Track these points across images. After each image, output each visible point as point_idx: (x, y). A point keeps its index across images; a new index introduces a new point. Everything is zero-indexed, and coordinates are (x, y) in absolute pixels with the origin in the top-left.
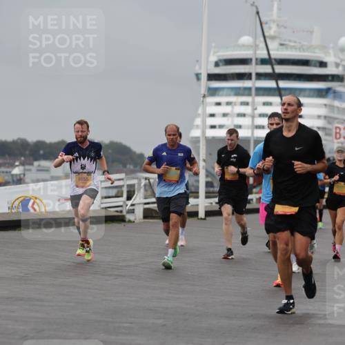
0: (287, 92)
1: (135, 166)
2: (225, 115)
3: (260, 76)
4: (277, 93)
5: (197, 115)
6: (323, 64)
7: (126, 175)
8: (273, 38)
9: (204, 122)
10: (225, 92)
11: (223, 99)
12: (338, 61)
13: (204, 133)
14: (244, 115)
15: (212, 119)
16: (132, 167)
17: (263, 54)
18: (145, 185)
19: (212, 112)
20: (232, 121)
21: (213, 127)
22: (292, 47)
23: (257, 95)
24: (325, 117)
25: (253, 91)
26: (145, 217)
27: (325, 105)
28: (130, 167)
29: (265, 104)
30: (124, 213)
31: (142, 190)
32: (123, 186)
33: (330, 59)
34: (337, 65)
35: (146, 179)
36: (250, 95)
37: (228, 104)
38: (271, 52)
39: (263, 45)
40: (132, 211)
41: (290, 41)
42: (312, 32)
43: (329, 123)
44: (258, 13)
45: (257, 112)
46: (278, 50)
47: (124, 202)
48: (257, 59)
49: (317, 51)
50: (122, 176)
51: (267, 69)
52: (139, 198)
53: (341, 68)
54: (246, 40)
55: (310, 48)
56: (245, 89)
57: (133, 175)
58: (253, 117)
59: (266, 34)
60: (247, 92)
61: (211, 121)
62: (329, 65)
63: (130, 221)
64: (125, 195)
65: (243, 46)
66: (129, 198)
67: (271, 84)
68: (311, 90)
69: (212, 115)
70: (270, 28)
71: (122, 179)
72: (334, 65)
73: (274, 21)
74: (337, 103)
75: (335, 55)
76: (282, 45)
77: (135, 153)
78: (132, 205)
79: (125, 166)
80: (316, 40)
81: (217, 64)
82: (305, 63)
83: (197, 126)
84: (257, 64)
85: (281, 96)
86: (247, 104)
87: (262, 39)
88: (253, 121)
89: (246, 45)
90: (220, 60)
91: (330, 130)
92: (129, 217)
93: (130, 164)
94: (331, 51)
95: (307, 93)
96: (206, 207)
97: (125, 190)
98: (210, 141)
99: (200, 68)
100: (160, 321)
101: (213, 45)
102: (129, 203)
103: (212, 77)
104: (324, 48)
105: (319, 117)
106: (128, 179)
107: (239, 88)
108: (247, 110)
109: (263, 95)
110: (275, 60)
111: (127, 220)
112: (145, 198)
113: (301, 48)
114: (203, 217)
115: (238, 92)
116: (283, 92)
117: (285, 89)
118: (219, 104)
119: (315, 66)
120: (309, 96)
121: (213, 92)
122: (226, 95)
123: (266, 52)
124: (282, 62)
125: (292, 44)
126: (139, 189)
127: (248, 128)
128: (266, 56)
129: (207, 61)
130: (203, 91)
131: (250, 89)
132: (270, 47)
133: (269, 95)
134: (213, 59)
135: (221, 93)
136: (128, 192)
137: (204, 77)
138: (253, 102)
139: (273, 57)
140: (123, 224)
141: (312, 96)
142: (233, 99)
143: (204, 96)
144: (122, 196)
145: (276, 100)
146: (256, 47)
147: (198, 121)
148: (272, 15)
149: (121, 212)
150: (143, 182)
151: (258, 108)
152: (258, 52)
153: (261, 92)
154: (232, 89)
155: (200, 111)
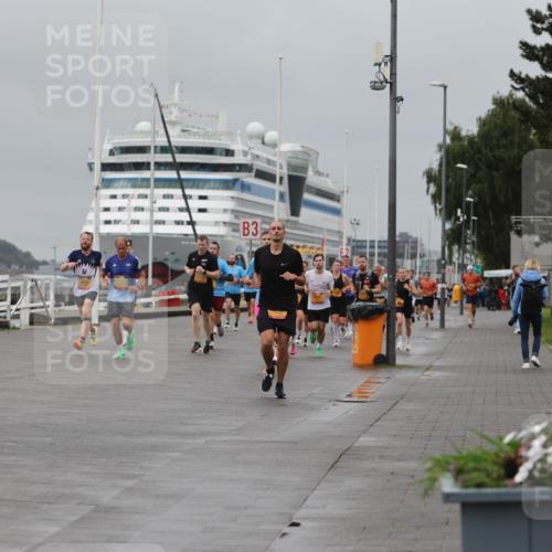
0: (190, 183)
1: (21, 267)
2: (120, 209)
3: (159, 166)
4: (178, 184)
5: (89, 210)
6: (229, 153)
7: (11, 275)
8: (174, 124)
9: (97, 217)
10: (121, 183)
11: (119, 192)
12: (247, 149)
13: (97, 228)
14: (142, 209)
15: (107, 213)
16: (17, 267)
17: (162, 141)
18: (31, 288)
19: (106, 206)
20: (129, 216)
21: (107, 222)
22: (195, 134)
23: (156, 187)
24: (233, 211)
25: (152, 182)
26: (32, 323)
27: (232, 198)
28: (15, 267)
29: (165, 197)
30: (8, 319)
31: (29, 293)
32: (6, 289)
33: (237, 147)
34: (245, 154)
35: (32, 280)
36: (148, 187)
37: (124, 196)
38: (172, 139)
39: (163, 131)
40: (17, 317)
41: (193, 127)
42: (217, 117)
43: (236, 217)
44: (156, 96)
45: (156, 206)
46: (179, 136)
47: (8, 307)
48: (156, 147)
49: (222, 138)
50: (6, 277)
51: (167, 158)
52: (24, 302)
53: (249, 157)
54: (144, 125)
55: (214, 135)
56: (144, 180)
57: (18, 277)
58: (152, 211)
59: (166, 119)
60: (145, 183)
61: (105, 216)
62: (236, 154)
63: (14, 328)
64: (9, 299)
65: (141, 132)
66: (14, 302)
67: (172, 175)
68: (215, 180)
69: (107, 209)
70: (171, 113)
71: (5, 281)
72: (241, 154)
73: (175, 105)
74: (246, 196)
75: (243, 143)
76: (184, 131)
77: (20, 252)
78: (17, 310)
79: (9, 266)
80: (222, 125)
81: (112, 153)
82: (210, 151)
83: (90, 221)
84: (155, 152)
85: (183, 188)
86: (146, 197)
87: (162, 125)
88: (152, 215)
89: (144, 132)
90: (115, 148)
91: (238, 225)
92: (14, 323)
93: (15, 264)
94: (239, 138)
95: (212, 184)
96: (100, 311)
97: (9, 293)
98: (105, 238)
99: (93, 158)
100: (49, 440)
101: (108, 131)
102: (14, 307)
103: (106, 167)
104: (230, 134)
105: (225, 211)
106: (12, 281)
107: (136, 179)
108: (145, 203)
109: (163, 187)
110: (176, 147)
111: (11, 326)
112: (32, 302)
113: (206, 135)
114: (97, 322)
115: (135, 183)
116: (185, 184)
117: (188, 180)
118: (114, 197)
119: (221, 155)
120: (213, 188)
121: (107, 183)
122: (122, 187)
123: (166, 139)
124: (184, 150)
125: (195, 130)
126: (25, 292)
127: (146, 224)
128: (167, 144)
129: (101, 150)
130: (96, 181)
131: (148, 180)
132: (171, 133)
133: (169, 187)
134: (108, 147)
135: (116, 184)
136: (13, 295)
137: (97, 167)
138: (152, 194)
139: (173, 144)
140: (6, 331)
141: (218, 189)
142: (130, 191)
143: (98, 188)
144: (5, 300)
145: (178, 192)
146: (155, 133)
147: (91, 216)
148: (173, 98)
149: (5, 317)
150: (30, 284)
151: (158, 201)
152: (157, 139)
153: (162, 184)
154: (129, 180)
155: (93, 205)
